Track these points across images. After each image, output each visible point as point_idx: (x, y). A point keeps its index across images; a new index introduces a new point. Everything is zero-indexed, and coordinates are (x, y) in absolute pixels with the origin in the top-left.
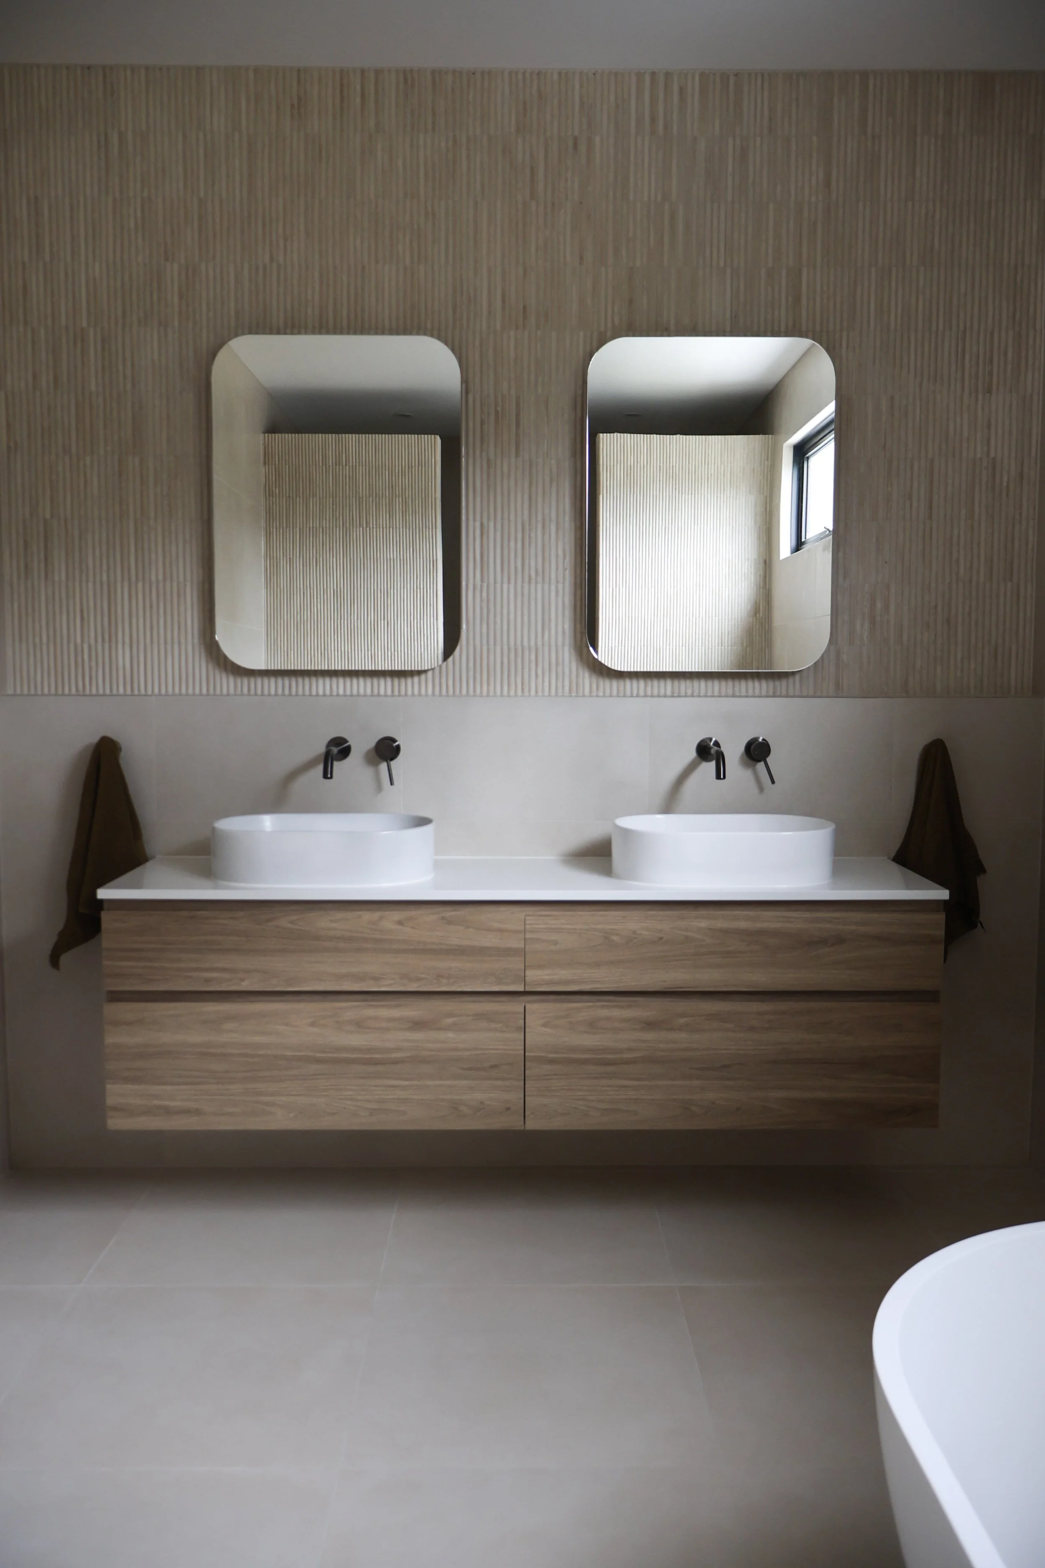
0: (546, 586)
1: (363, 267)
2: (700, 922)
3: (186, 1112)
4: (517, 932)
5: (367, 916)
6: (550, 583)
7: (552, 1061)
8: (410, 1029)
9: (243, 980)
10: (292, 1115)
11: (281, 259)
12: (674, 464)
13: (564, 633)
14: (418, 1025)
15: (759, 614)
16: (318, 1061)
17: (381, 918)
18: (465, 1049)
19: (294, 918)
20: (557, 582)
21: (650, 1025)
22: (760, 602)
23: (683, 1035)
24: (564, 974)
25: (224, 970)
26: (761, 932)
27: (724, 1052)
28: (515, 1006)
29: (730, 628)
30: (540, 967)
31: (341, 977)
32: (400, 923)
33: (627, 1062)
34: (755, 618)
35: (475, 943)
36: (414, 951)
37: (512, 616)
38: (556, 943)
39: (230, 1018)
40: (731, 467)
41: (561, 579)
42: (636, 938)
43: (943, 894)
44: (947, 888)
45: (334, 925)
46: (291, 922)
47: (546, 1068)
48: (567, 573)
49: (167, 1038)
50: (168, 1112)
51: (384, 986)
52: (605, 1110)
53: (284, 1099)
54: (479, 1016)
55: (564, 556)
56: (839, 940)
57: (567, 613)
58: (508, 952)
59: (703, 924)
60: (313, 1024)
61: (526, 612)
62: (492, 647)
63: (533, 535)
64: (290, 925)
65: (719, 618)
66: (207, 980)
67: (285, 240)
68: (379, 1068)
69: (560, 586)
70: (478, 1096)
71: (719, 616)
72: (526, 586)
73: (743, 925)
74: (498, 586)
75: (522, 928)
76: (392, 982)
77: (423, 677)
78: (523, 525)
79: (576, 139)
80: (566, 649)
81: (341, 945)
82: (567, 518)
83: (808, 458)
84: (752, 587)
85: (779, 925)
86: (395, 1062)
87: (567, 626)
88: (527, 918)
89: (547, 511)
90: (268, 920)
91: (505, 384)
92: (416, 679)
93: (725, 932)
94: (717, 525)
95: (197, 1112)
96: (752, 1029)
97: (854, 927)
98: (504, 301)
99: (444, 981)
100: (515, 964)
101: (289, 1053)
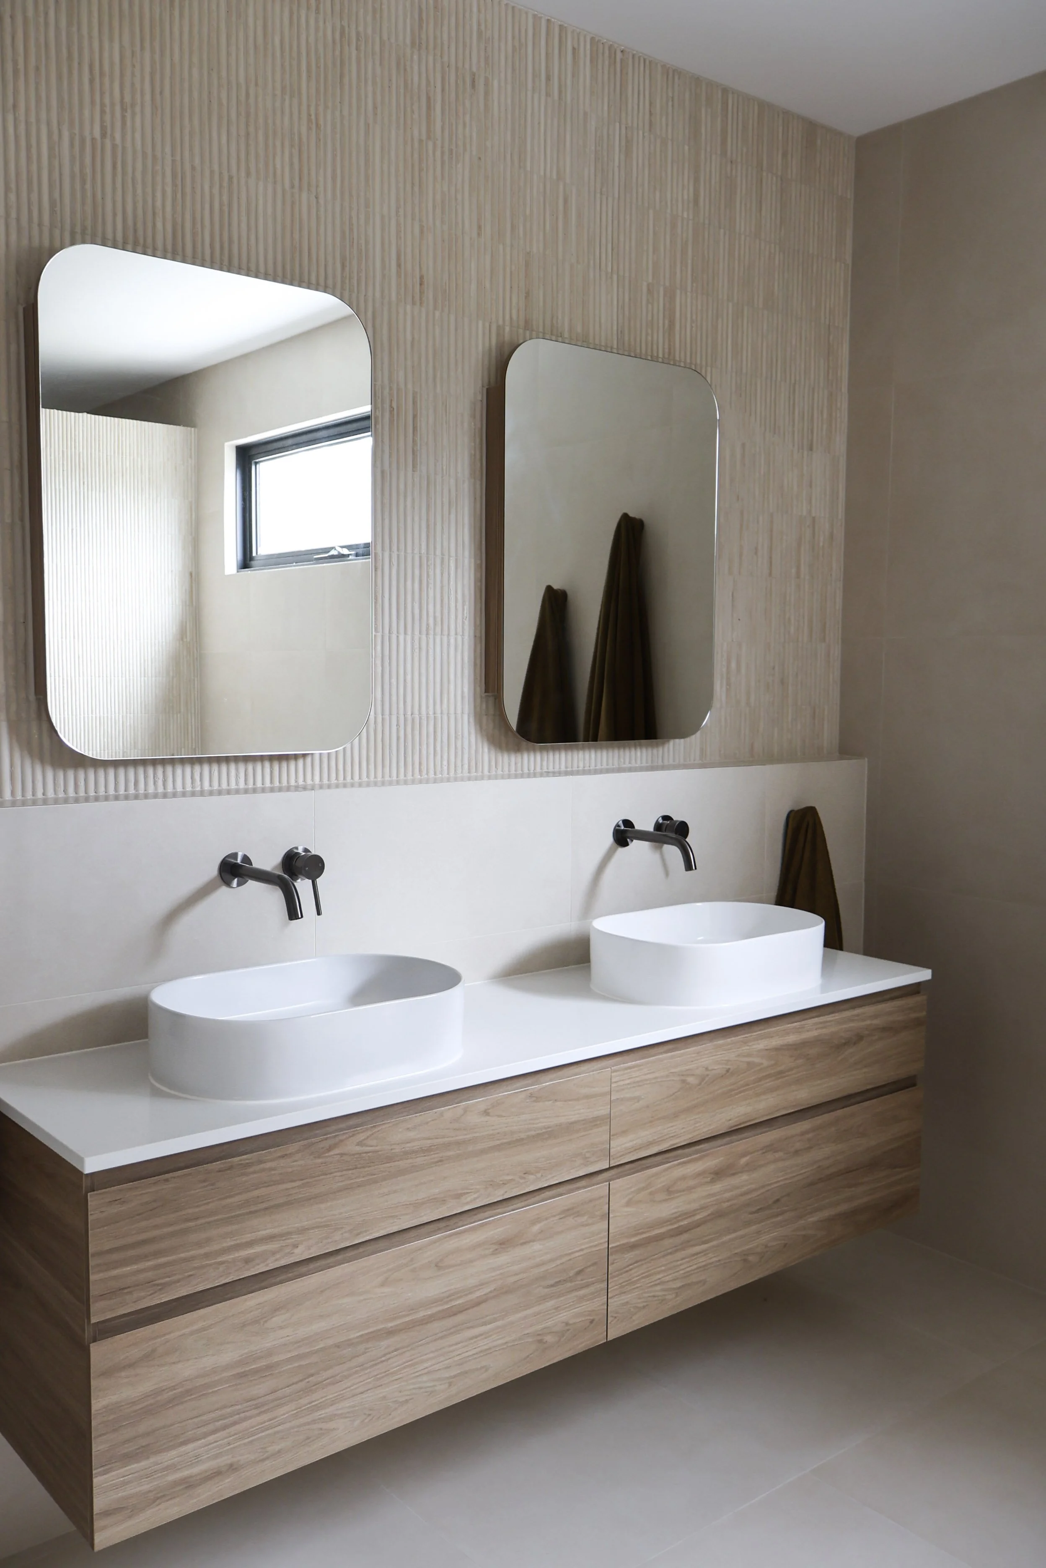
0: (445, 638)
1: (231, 178)
2: (760, 1044)
3: (217, 1474)
4: (603, 1095)
5: (449, 1111)
6: (449, 635)
7: (633, 1247)
8: (495, 1253)
9: (296, 1246)
10: (357, 1423)
11: (118, 136)
12: (81, 450)
13: (463, 697)
14: (503, 1244)
15: (186, 638)
16: (391, 1333)
17: (465, 1110)
18: (552, 1260)
19: (362, 1136)
20: (456, 634)
21: (718, 1174)
22: (186, 622)
23: (745, 1177)
24: (645, 1135)
25: (271, 1238)
26: (804, 1044)
27: (776, 1185)
28: (598, 1190)
29: (153, 655)
30: (624, 1133)
31: (417, 1206)
32: (486, 1113)
33: (698, 1224)
34: (181, 642)
35: (563, 1120)
36: (498, 1148)
37: (409, 677)
38: (638, 1099)
39: (277, 1309)
40: (149, 461)
41: (460, 630)
42: (708, 1075)
43: (924, 975)
44: (928, 968)
45: (412, 1134)
46: (360, 1144)
47: (630, 1256)
48: (467, 622)
49: (186, 1370)
50: (189, 1484)
51: (467, 1203)
52: (680, 1288)
53: (347, 1404)
54: (569, 1212)
55: (464, 602)
56: (858, 1038)
57: (466, 672)
58: (595, 1122)
59: (762, 1045)
60: (383, 1285)
61: (423, 671)
62: (387, 717)
63: (431, 573)
64: (358, 1149)
65: (140, 642)
66: (248, 1261)
67: (124, 110)
68: (460, 1318)
69: (459, 638)
70: (564, 1316)
71: (140, 640)
72: (424, 637)
73: (792, 1039)
74: (394, 636)
75: (607, 1089)
76: (476, 1196)
77: (300, 762)
78: (420, 558)
79: (473, 75)
80: (466, 717)
81: (420, 1160)
82: (467, 553)
83: (256, 463)
84: (177, 603)
85: (815, 1033)
86: (478, 1303)
87: (466, 690)
88: (613, 1074)
89: (446, 544)
90: (330, 1149)
91: (401, 374)
92: (292, 764)
93: (777, 1049)
94: (135, 531)
95: (232, 1468)
96: (797, 1153)
97: (868, 1022)
98: (399, 265)
99: (531, 1177)
100: (599, 1135)
101: (353, 1335)
